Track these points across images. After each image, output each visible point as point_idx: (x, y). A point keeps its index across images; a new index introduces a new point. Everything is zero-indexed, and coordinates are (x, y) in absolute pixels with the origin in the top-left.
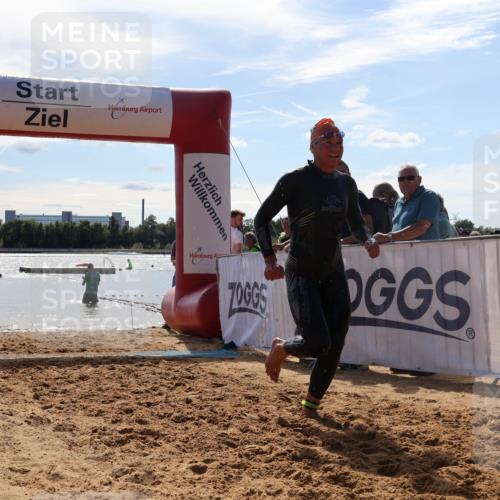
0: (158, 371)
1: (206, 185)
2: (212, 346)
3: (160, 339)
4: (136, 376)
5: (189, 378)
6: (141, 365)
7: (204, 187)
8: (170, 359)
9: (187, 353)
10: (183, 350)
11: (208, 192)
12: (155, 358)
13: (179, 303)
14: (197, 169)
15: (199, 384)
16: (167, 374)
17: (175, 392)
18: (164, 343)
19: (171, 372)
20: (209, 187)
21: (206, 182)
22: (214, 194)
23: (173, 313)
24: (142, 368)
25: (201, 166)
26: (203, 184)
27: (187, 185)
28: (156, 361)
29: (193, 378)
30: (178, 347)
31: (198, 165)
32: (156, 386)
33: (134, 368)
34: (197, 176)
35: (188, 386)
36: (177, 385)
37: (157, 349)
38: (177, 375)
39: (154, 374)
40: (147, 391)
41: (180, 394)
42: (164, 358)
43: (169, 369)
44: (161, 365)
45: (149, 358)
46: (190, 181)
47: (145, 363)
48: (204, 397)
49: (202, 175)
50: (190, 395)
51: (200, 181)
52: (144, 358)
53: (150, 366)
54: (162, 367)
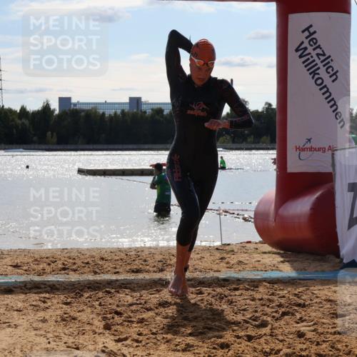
0: (258, 296)
1: (318, 55)
2: (326, 266)
3: (257, 257)
4: (231, 302)
5: (299, 305)
6: (236, 289)
7: (315, 57)
8: (273, 282)
9: (293, 274)
10: (287, 271)
11: (320, 65)
12: (253, 281)
13: (281, 211)
14: (307, 33)
15: (313, 314)
16: (270, 300)
17: (282, 322)
18: (263, 261)
19: (275, 298)
20: (322, 58)
21: (319, 51)
22: (328, 67)
23: (272, 223)
24: (237, 293)
25: (312, 30)
26: (314, 54)
27: (292, 56)
28: (255, 284)
29: (304, 306)
30: (282, 266)
31: (307, 29)
32: (257, 315)
33: (227, 293)
34: (306, 44)
35: (298, 316)
36: (284, 314)
37: (255, 269)
38: (283, 301)
39: (253, 300)
40: (246, 322)
41: (288, 326)
42: (265, 280)
43: (273, 294)
44: (261, 289)
45: (245, 280)
46: (297, 50)
47: (241, 287)
48: (320, 330)
49: (313, 41)
50: (302, 327)
51: (310, 49)
52: (239, 280)
53: (247, 290)
54: (262, 292)
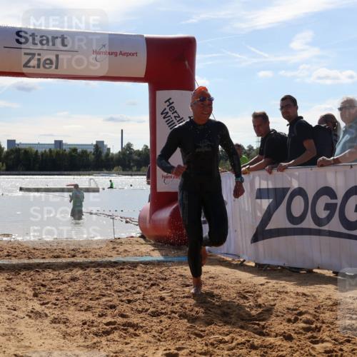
0: (136, 273)
1: (175, 117)
2: (181, 253)
3: (137, 247)
4: (118, 278)
5: (162, 279)
6: (122, 269)
7: (173, 118)
8: (146, 263)
9: (161, 258)
10: (157, 256)
11: (177, 123)
12: (133, 263)
13: (153, 217)
14: (168, 103)
15: (171, 284)
16: (144, 276)
17: (151, 290)
18: (141, 250)
19: (147, 274)
20: (178, 119)
21: (175, 114)
23: (148, 225)
24: (123, 271)
25: (171, 101)
26: (173, 116)
27: (159, 118)
28: (134, 265)
29: (165, 279)
30: (152, 253)
31: (168, 100)
32: (135, 285)
33: (116, 271)
34: (167, 110)
35: (161, 286)
36: (152, 285)
37: (135, 255)
38: (152, 276)
39: (133, 276)
40: (127, 290)
41: (155, 293)
42: (141, 262)
43: (145, 272)
44: (138, 269)
46: (162, 114)
47: (125, 267)
48: (175, 295)
49: (172, 108)
50: (163, 294)
51: (170, 113)
52: (124, 262)
53: (129, 269)
54: (139, 270)
